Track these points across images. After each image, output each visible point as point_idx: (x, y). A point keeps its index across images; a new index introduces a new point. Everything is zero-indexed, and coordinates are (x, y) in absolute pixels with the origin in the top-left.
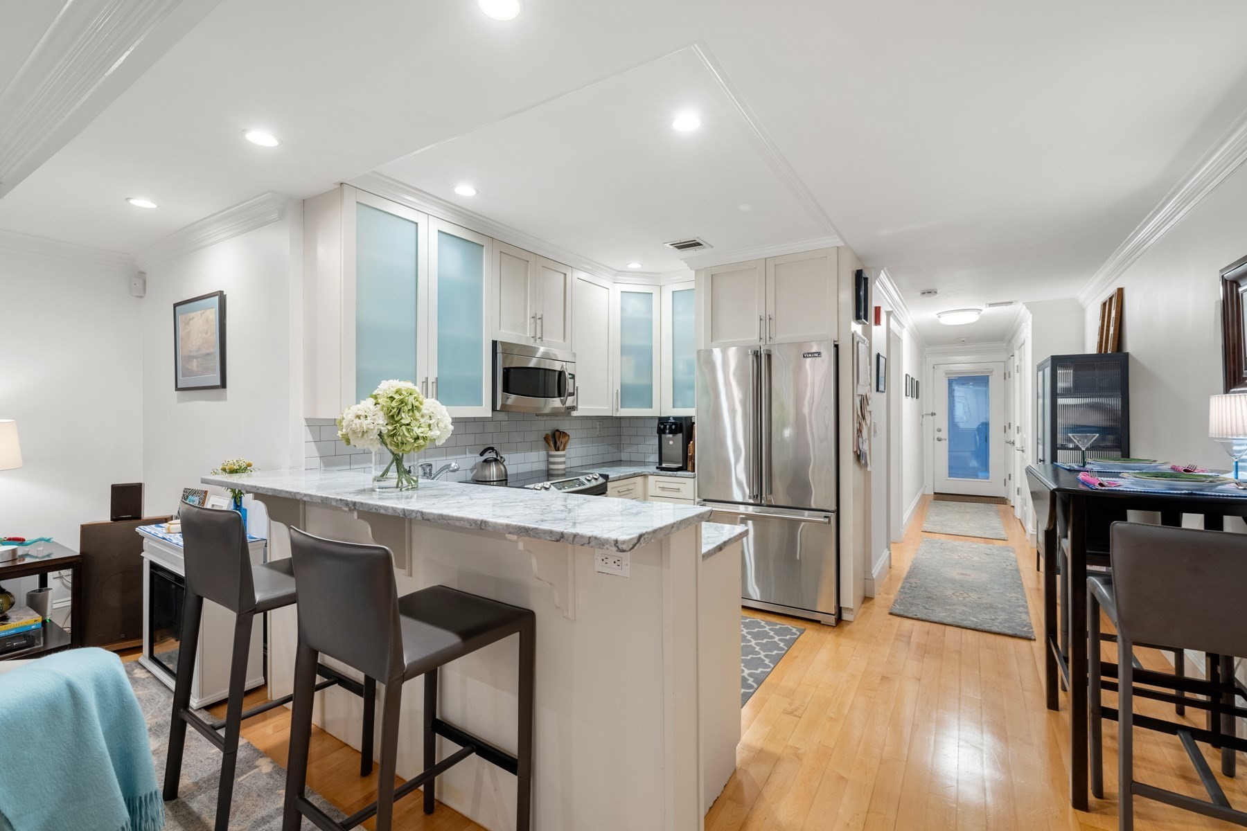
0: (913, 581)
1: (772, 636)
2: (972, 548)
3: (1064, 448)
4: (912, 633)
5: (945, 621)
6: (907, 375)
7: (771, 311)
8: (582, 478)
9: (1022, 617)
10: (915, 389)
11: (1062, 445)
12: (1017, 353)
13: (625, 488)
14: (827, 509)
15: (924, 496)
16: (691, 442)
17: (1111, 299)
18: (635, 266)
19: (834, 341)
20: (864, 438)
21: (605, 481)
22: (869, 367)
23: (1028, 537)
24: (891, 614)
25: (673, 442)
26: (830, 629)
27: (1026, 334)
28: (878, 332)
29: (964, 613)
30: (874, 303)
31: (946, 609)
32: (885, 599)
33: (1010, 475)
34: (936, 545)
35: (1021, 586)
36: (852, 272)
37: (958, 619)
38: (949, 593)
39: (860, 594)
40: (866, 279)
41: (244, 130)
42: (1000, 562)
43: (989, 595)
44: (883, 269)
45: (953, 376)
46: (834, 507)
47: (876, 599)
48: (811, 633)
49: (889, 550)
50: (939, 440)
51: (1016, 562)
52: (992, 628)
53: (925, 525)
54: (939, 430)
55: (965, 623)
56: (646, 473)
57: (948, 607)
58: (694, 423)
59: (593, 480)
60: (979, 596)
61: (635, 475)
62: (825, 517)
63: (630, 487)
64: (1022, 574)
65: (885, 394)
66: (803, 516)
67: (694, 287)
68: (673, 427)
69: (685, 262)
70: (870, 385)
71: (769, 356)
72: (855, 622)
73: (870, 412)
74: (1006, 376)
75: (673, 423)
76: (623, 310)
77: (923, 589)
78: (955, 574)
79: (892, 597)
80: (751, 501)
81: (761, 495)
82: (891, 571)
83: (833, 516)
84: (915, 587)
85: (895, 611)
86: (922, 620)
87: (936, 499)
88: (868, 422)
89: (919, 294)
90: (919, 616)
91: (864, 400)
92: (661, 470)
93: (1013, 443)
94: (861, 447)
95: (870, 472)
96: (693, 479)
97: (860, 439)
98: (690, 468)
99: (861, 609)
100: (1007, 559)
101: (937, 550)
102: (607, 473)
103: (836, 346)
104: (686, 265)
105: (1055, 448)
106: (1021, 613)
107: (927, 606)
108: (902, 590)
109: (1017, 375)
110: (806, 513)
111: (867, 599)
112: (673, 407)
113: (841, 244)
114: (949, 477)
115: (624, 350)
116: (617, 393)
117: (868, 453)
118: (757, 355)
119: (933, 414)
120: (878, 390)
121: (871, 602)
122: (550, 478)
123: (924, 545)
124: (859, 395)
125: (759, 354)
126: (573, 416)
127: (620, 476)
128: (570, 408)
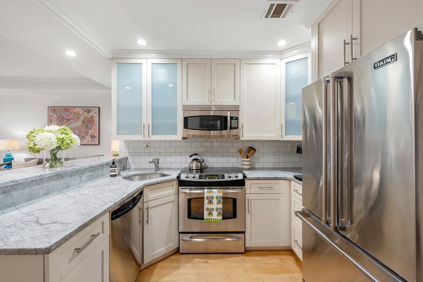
7: (356, 32)
21: (243, 178)
41: (65, 51)
56: (289, 178)
59: (233, 177)
61: (276, 179)
63: (272, 186)
76: (287, 74)
116: (282, 126)
126: (241, 139)
127: (258, 177)
128: (236, 136)
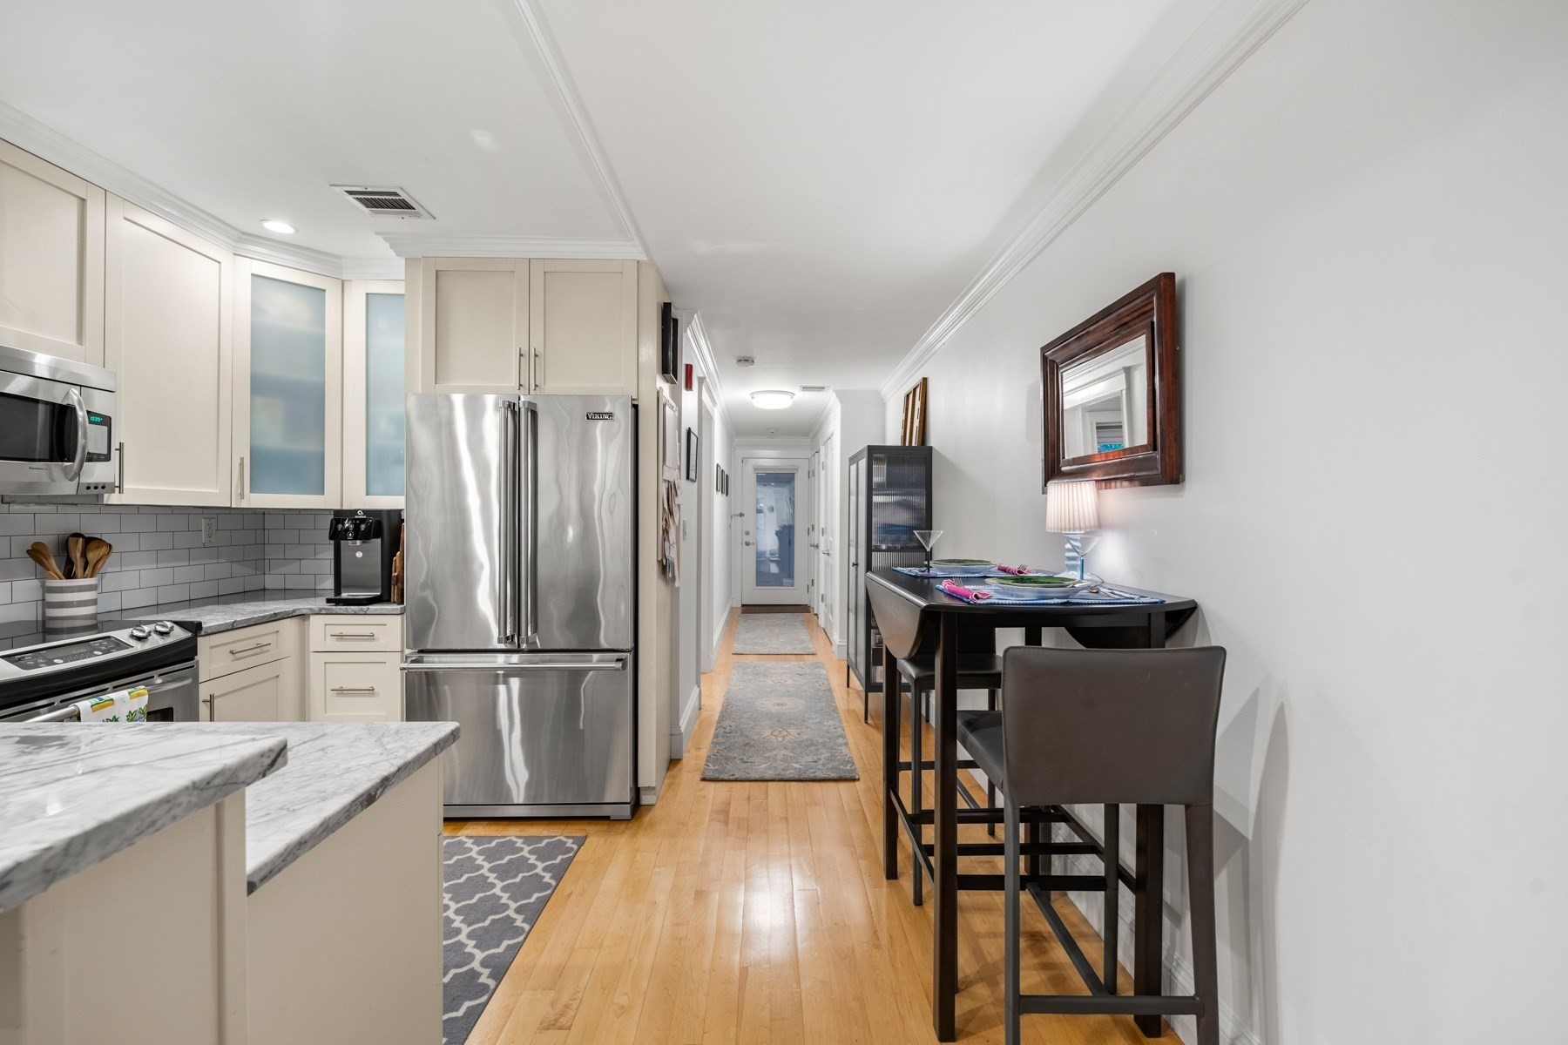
0: (726, 723)
1: (533, 864)
2: (784, 669)
3: (878, 550)
4: (729, 803)
5: (767, 776)
6: (718, 465)
7: (537, 344)
8: (122, 635)
9: (843, 751)
10: (724, 485)
11: (876, 546)
12: (822, 449)
13: (252, 644)
14: (621, 647)
15: (732, 609)
16: (398, 553)
17: (915, 389)
18: (279, 227)
19: (633, 400)
20: (671, 542)
21: (189, 635)
22: (678, 444)
23: (834, 648)
24: (704, 780)
25: (366, 555)
26: (622, 827)
27: (834, 426)
28: (689, 399)
29: (785, 759)
30: (684, 360)
31: (766, 757)
32: (695, 758)
33: (813, 581)
34: (749, 670)
35: (835, 709)
36: (658, 304)
37: (778, 769)
38: (767, 733)
39: (665, 757)
40: (676, 321)
42: (813, 683)
43: (807, 728)
44: (696, 312)
45: (761, 472)
46: (629, 645)
47: (684, 760)
48: (597, 841)
49: (699, 687)
50: (747, 544)
51: (827, 680)
52: (817, 774)
53: (735, 645)
54: (748, 533)
55: (789, 774)
56: (304, 612)
57: (768, 755)
58: (403, 521)
59: (154, 636)
60: (799, 731)
61: (276, 618)
62: (618, 660)
63: (263, 641)
64: (834, 694)
65: (696, 484)
66: (590, 661)
67: (403, 292)
68: (363, 527)
69: (385, 239)
70: (679, 468)
71: (534, 414)
72: (658, 803)
73: (679, 506)
74: (811, 474)
75: (362, 521)
76: (255, 308)
77: (739, 733)
78: (768, 705)
79: (704, 752)
80: (502, 646)
81: (519, 635)
82: (700, 714)
83: (629, 656)
84: (730, 733)
85: (709, 774)
86: (741, 781)
87: (744, 612)
88: (677, 520)
89: (735, 361)
90: (737, 776)
91: (672, 489)
92: (337, 605)
93: (817, 546)
94: (667, 555)
95: (679, 587)
96: (400, 617)
97: (666, 543)
98: (395, 597)
99: (666, 781)
100: (819, 678)
101: (751, 677)
102: (197, 619)
103: (635, 407)
104: (387, 245)
105: (870, 550)
106: (841, 745)
107: (745, 758)
108: (715, 740)
109: (822, 473)
110: (596, 656)
111: (673, 762)
112: (367, 495)
113: (643, 257)
114: (757, 585)
115: (259, 386)
116: (242, 465)
117: (676, 564)
118: (512, 408)
119: (741, 515)
120: (688, 478)
121: (679, 766)
122: (48, 637)
123: (735, 671)
124: (665, 481)
125: (517, 409)
126: (109, 503)
127: (234, 622)
128: (100, 488)
